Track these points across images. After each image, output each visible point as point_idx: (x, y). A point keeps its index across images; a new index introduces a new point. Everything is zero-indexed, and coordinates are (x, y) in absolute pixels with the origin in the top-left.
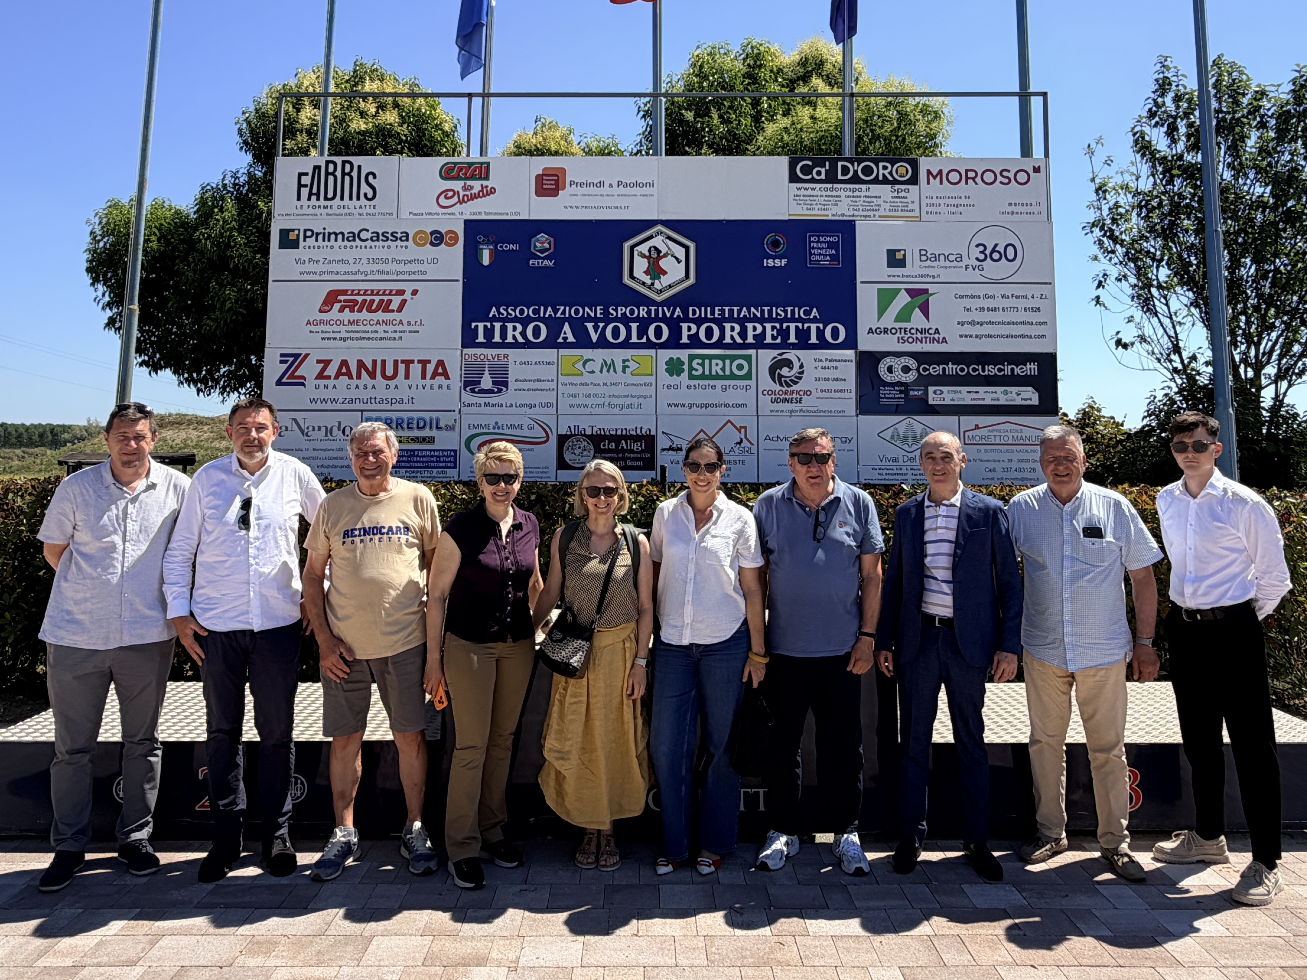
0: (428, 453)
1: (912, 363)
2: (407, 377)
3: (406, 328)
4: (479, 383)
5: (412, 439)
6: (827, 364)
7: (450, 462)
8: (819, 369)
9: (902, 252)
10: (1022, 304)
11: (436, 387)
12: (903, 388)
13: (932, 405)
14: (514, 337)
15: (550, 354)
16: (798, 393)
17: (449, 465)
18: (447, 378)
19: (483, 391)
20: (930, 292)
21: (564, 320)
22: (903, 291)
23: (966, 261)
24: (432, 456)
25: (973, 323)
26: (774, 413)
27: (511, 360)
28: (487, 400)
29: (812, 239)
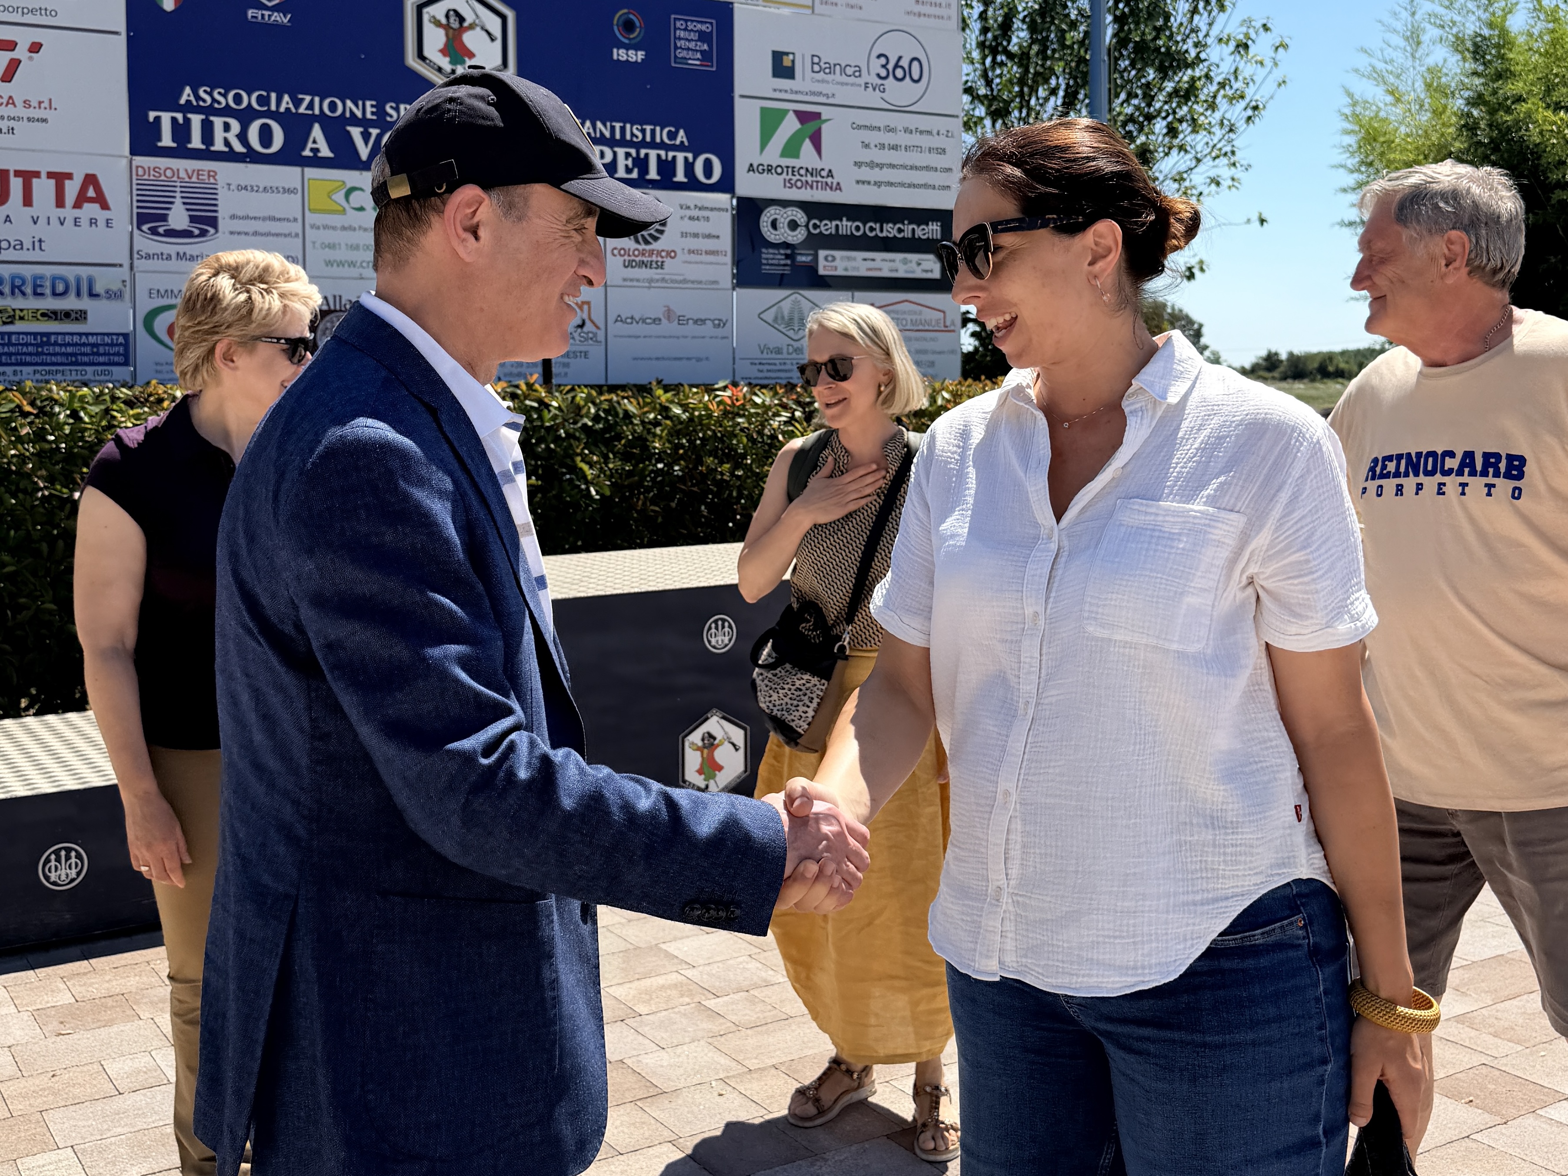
0: (76, 339)
1: (800, 216)
2: (28, 201)
3: (20, 111)
4: (164, 218)
5: (43, 315)
6: (696, 213)
7: (118, 354)
8: (686, 219)
9: (791, 57)
10: (925, 141)
11: (84, 222)
12: (789, 252)
13: (822, 277)
14: (227, 143)
15: (289, 175)
16: (659, 253)
17: (116, 359)
18: (105, 206)
19: (171, 233)
20: (824, 117)
21: (313, 119)
22: (791, 114)
23: (865, 78)
24: (84, 345)
25: (872, 165)
26: (629, 283)
27: (221, 180)
28: (181, 249)
29: (678, 24)
